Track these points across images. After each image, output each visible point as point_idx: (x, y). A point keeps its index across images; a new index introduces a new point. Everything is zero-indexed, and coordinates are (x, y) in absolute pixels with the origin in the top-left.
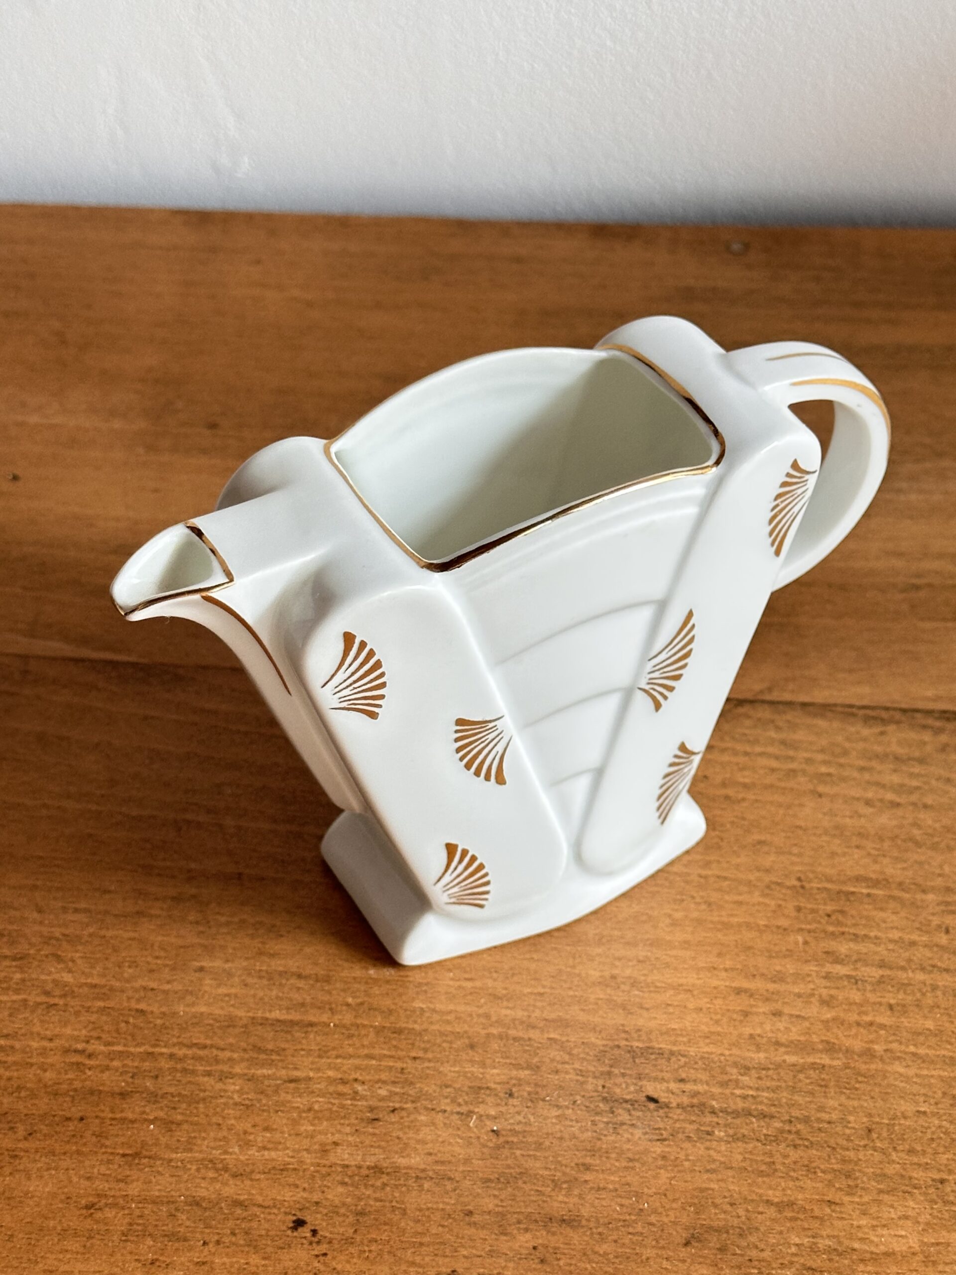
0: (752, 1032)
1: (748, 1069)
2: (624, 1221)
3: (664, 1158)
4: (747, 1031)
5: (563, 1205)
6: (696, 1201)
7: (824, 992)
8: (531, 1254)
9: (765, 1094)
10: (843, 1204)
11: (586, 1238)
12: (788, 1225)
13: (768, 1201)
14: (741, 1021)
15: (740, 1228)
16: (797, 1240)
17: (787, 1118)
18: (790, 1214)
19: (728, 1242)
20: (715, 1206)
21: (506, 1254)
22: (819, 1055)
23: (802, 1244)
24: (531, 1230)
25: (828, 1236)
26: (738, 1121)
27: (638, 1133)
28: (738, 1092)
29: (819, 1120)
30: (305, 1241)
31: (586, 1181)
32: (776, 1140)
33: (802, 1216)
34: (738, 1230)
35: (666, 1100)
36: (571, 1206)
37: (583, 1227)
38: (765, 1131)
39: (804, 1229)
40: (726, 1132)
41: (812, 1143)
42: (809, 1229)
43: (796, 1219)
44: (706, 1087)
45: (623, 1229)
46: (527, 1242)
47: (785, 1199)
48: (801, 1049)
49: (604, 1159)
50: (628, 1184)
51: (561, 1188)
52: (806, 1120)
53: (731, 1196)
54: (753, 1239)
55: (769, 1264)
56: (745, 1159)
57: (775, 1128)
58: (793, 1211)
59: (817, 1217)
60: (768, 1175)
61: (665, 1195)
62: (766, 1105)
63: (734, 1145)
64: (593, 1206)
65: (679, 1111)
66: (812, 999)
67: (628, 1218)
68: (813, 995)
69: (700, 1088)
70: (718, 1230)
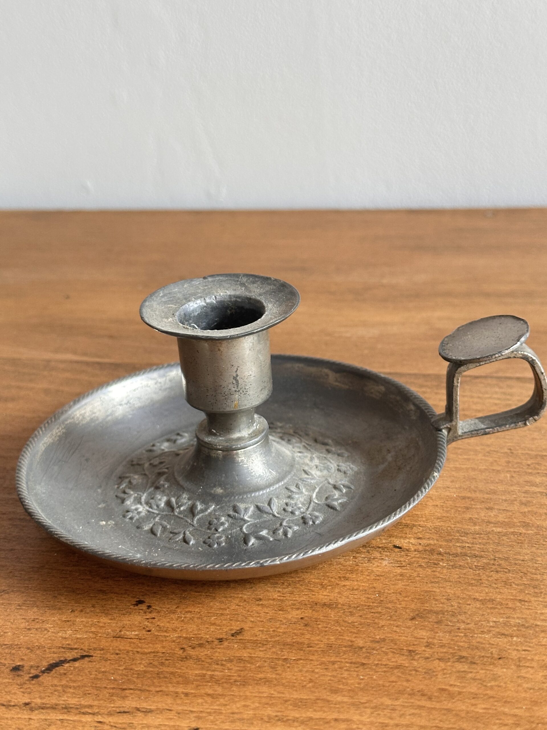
0: (471, 516)
1: (467, 534)
2: (368, 606)
3: (401, 575)
4: (468, 516)
5: (326, 597)
6: (422, 597)
7: (524, 500)
8: (298, 621)
9: (478, 546)
10: (530, 602)
11: (339, 614)
12: (489, 611)
13: (474, 599)
14: (464, 512)
15: (452, 612)
16: (494, 619)
17: (492, 557)
18: (489, 606)
19: (443, 619)
20: (436, 600)
21: (281, 621)
22: (518, 528)
23: (499, 622)
24: (301, 609)
25: (518, 618)
26: (457, 559)
27: (385, 563)
28: (458, 544)
29: (515, 559)
30: (141, 611)
31: (344, 586)
32: (483, 568)
33: (499, 607)
34: (450, 613)
35: (407, 547)
36: (332, 598)
37: (339, 608)
38: (475, 564)
39: (500, 614)
40: (447, 564)
41: (509, 570)
42: (504, 614)
43: (495, 608)
44: (435, 542)
45: (367, 610)
46: (297, 615)
47: (488, 598)
48: (505, 525)
49: (359, 575)
50: (374, 588)
51: (326, 589)
52: (506, 559)
53: (449, 595)
54: (462, 617)
55: (473, 631)
56: (460, 577)
57: (484, 563)
58: (493, 604)
59: (510, 608)
60: (476, 586)
61: (400, 594)
62: (478, 551)
63: (454, 570)
64: (348, 597)
65: (416, 553)
66: (515, 502)
67: (371, 604)
68: (516, 500)
69: (432, 542)
70: (437, 613)
